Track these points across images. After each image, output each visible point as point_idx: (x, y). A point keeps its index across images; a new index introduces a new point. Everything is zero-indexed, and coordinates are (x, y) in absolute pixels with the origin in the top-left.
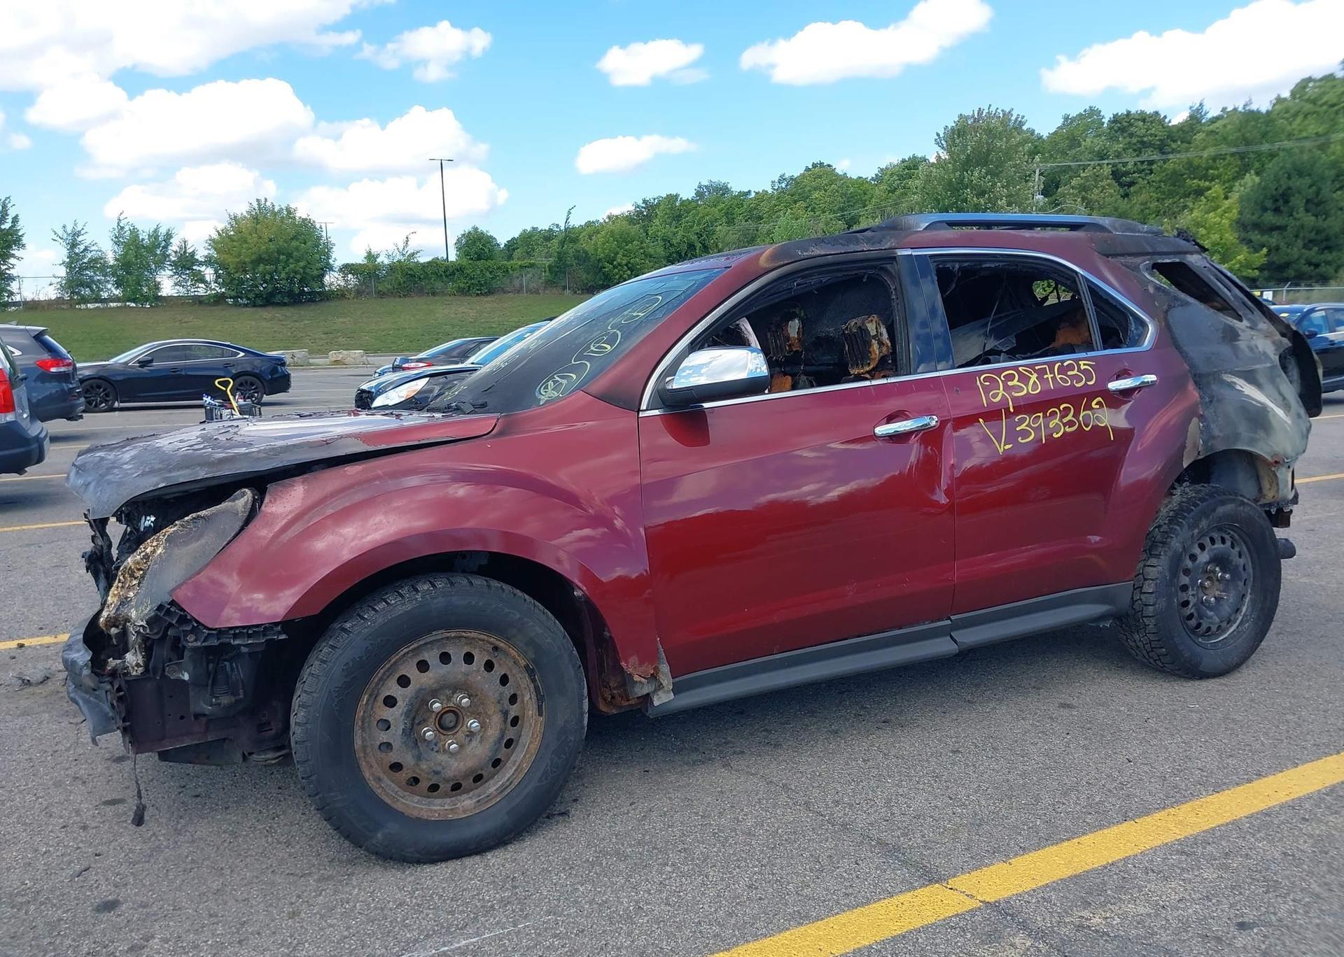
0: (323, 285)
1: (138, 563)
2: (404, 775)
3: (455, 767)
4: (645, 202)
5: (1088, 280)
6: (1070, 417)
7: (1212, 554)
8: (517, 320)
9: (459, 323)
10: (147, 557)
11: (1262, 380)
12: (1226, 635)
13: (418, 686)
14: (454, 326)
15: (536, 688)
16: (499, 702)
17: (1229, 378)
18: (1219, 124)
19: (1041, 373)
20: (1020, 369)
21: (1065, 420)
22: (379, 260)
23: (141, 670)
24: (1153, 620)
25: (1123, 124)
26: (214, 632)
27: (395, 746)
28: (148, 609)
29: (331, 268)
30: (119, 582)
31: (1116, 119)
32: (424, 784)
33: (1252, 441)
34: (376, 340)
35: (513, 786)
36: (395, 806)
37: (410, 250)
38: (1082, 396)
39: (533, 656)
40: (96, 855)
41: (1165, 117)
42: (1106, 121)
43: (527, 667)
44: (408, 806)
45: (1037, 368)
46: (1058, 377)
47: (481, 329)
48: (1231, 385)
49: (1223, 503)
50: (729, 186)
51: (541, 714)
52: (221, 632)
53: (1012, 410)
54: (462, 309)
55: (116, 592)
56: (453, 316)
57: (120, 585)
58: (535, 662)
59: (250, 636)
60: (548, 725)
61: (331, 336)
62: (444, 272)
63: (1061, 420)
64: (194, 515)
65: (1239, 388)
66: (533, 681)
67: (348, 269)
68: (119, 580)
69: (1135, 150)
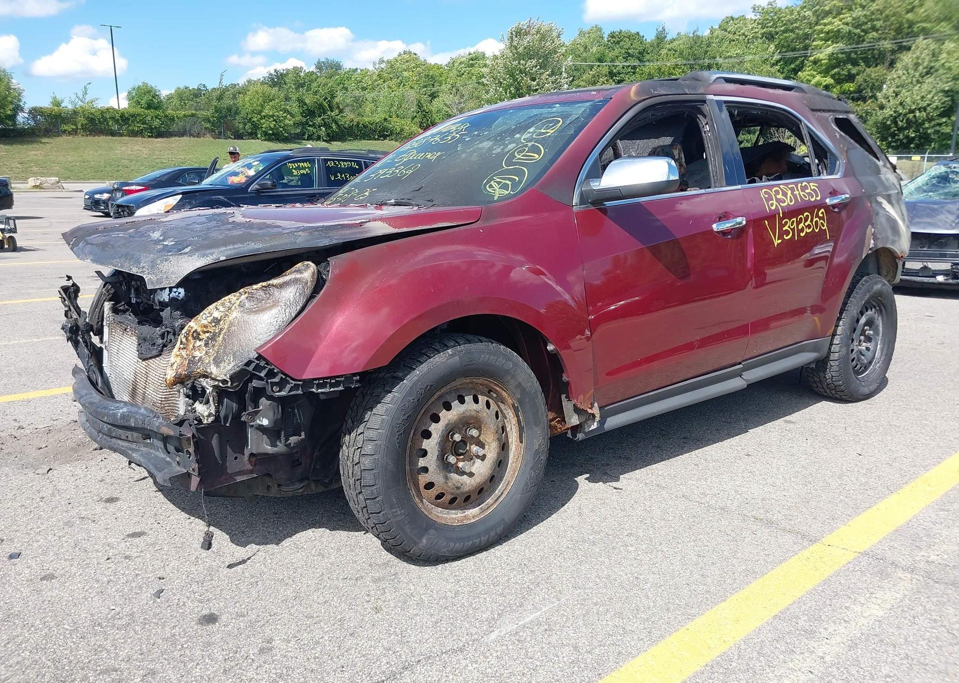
0: (15, 124)
1: (206, 326)
2: (433, 492)
3: (468, 483)
4: (275, 71)
5: (807, 127)
6: (808, 222)
7: (867, 318)
8: (183, 157)
9: (135, 158)
10: (217, 321)
11: (894, 202)
12: (867, 372)
13: (447, 422)
14: (131, 161)
15: (519, 422)
16: (497, 432)
17: (880, 199)
18: (676, 43)
19: (792, 190)
20: (781, 186)
21: (806, 224)
22: (63, 105)
23: (211, 419)
24: (837, 363)
25: (617, 39)
26: (301, 383)
27: (431, 469)
28: (231, 365)
29: (22, 110)
30: (181, 343)
31: (612, 36)
32: (447, 498)
33: (893, 242)
34: (66, 170)
35: (504, 496)
36: (430, 516)
37: (88, 98)
38: (815, 207)
39: (519, 396)
40: (160, 578)
41: (643, 37)
42: (606, 36)
43: (513, 405)
44: (438, 516)
45: (790, 186)
46: (801, 193)
47: (154, 164)
48: (880, 204)
49: (876, 284)
50: (341, 64)
51: (521, 442)
52: (309, 383)
53: (781, 216)
54: (136, 148)
55: (178, 353)
56: (130, 153)
57: (182, 346)
58: (520, 401)
59: (332, 385)
60: (527, 449)
61: (26, 166)
62: (120, 117)
63: (804, 224)
64: (264, 284)
65: (883, 206)
66: (518, 416)
67: (34, 112)
68: (181, 342)
69: (624, 58)
